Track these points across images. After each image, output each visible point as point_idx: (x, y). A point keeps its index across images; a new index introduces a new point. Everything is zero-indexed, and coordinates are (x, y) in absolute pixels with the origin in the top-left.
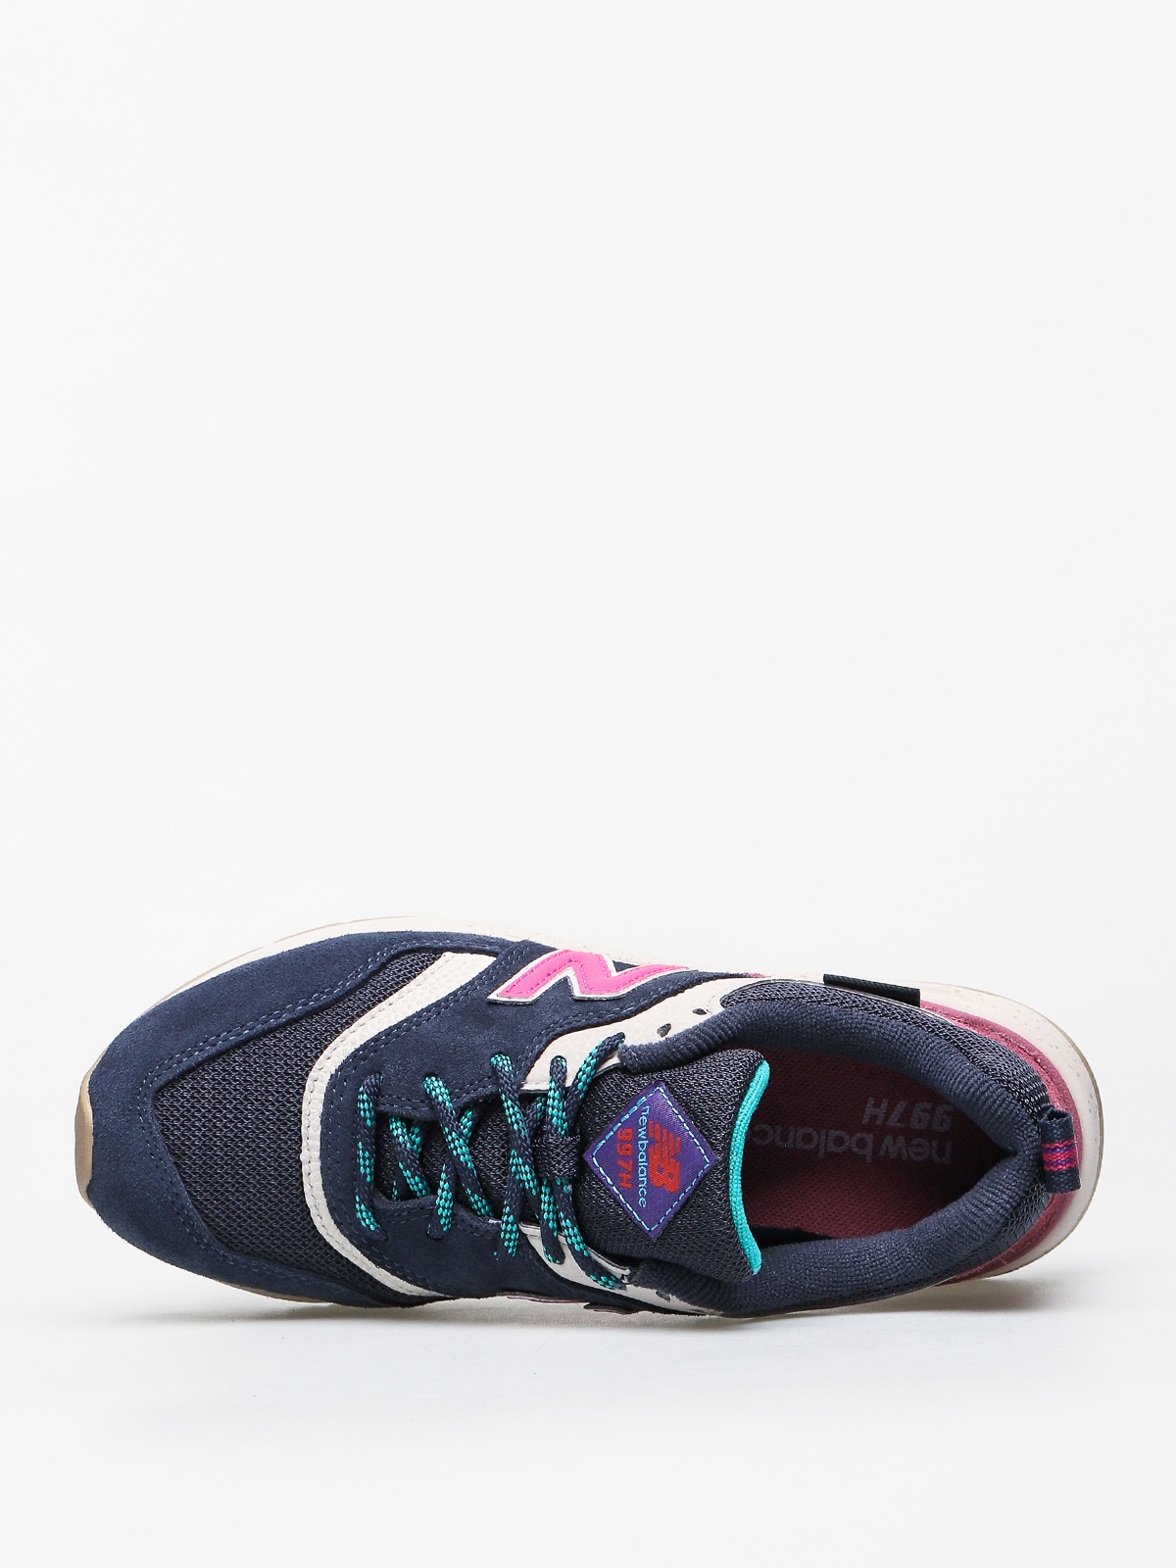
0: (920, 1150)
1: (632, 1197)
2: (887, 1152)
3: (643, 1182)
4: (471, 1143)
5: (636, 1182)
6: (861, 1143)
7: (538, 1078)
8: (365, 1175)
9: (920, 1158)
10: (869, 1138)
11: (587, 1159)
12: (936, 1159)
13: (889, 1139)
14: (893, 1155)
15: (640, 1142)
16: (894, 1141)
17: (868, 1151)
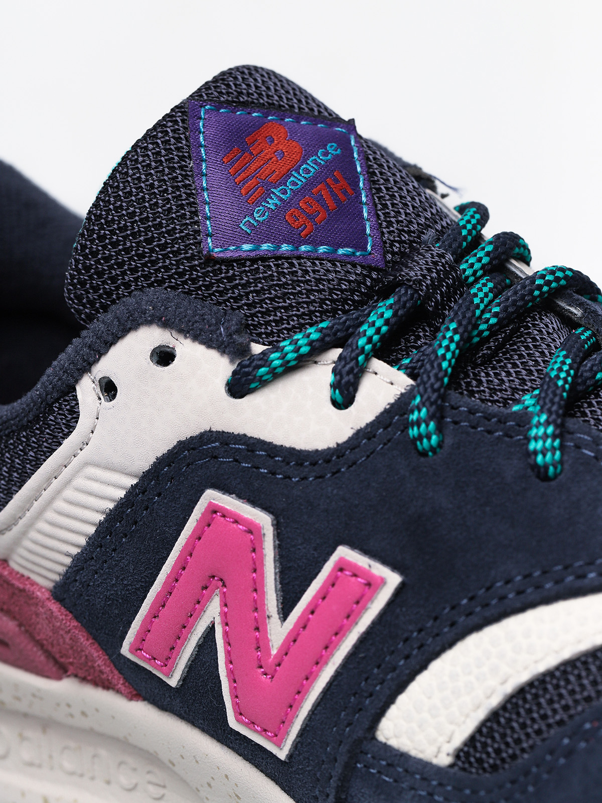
3: (316, 162)
15: (284, 197)
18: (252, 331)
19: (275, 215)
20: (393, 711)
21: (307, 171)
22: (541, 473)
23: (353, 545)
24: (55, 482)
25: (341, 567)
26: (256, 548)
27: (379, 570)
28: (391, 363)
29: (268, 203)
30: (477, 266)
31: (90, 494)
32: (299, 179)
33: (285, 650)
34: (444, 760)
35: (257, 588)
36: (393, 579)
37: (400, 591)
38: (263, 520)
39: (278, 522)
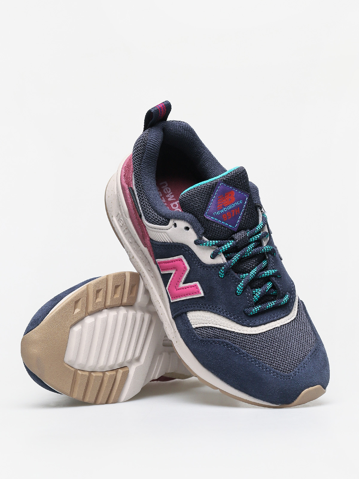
0: (167, 190)
1: (241, 205)
2: (173, 198)
3: (236, 204)
4: (249, 272)
5: (237, 207)
6: (175, 206)
7: (221, 259)
8: (275, 303)
9: (169, 189)
10: (172, 205)
11: (236, 229)
12: (167, 185)
13: (169, 199)
14: (173, 196)
15: (225, 211)
16: (169, 198)
17: (176, 203)
18: (204, 234)
19: (221, 214)
20: (191, 312)
21: (233, 206)
22: (236, 294)
23: (200, 283)
24: (159, 230)
25: (196, 285)
26: (185, 271)
27: (201, 291)
28: (225, 256)
29: (221, 211)
30: (251, 247)
31: (165, 239)
32: (230, 207)
33: (181, 289)
34: (194, 326)
35: (181, 276)
36: (202, 295)
37: (202, 297)
38: (188, 268)
39: (190, 270)
